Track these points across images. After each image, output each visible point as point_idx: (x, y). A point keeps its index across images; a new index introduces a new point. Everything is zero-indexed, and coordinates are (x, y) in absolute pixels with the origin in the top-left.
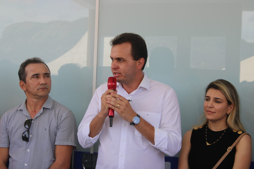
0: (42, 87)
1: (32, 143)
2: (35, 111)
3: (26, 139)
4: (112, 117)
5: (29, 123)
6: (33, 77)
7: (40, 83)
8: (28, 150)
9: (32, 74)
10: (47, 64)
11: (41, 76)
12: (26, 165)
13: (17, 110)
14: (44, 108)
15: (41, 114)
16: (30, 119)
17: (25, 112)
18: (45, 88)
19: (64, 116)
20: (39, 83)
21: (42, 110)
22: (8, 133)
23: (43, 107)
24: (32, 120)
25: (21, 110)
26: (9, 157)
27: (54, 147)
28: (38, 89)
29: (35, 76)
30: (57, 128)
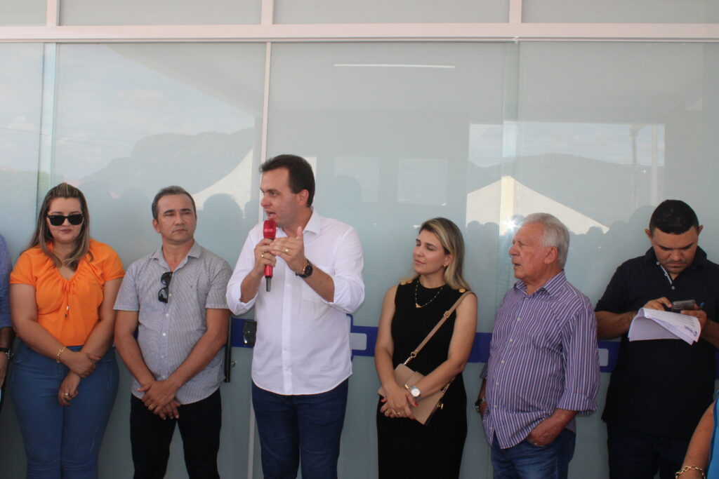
0: (178, 228)
1: (172, 305)
2: (175, 261)
3: (162, 299)
4: (269, 277)
5: (167, 278)
6: (167, 215)
7: (176, 223)
8: (167, 315)
9: (165, 209)
10: (192, 196)
11: (178, 213)
12: (164, 334)
13: (150, 259)
14: (189, 257)
15: (185, 265)
16: (169, 271)
17: (162, 262)
18: (183, 230)
19: (219, 268)
20: (174, 223)
21: (186, 260)
22: (137, 291)
23: (189, 254)
24: (172, 273)
25: (155, 259)
26: (138, 324)
27: (204, 312)
28: (173, 232)
29: (169, 214)
30: (209, 285)
